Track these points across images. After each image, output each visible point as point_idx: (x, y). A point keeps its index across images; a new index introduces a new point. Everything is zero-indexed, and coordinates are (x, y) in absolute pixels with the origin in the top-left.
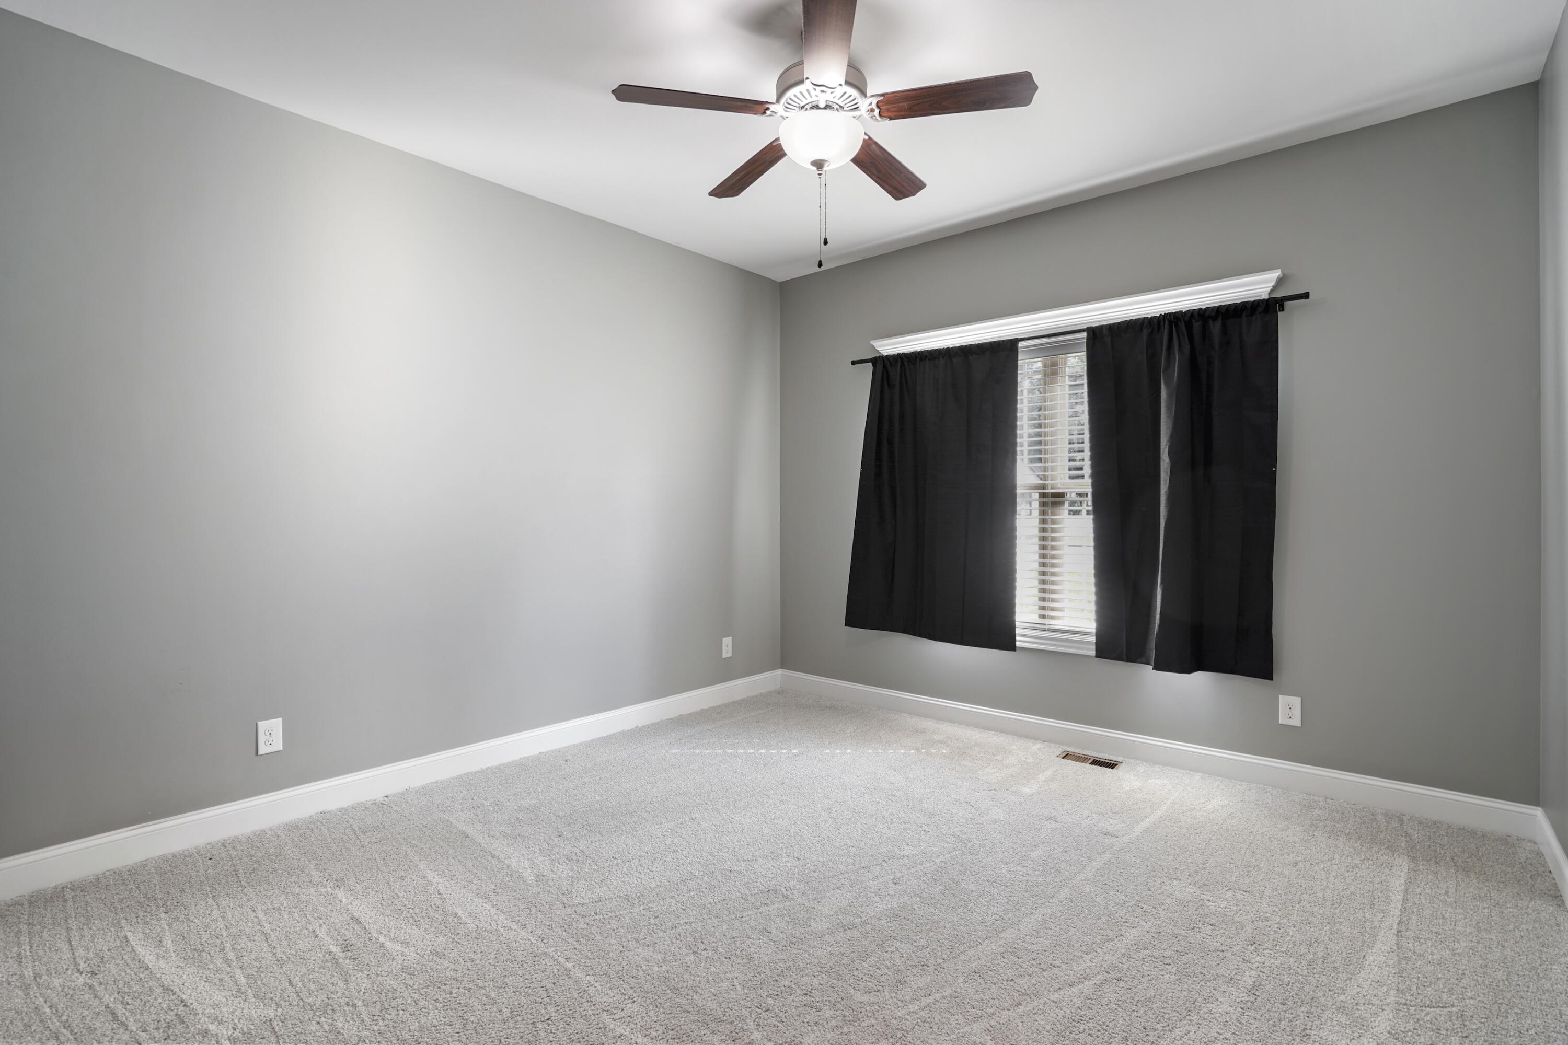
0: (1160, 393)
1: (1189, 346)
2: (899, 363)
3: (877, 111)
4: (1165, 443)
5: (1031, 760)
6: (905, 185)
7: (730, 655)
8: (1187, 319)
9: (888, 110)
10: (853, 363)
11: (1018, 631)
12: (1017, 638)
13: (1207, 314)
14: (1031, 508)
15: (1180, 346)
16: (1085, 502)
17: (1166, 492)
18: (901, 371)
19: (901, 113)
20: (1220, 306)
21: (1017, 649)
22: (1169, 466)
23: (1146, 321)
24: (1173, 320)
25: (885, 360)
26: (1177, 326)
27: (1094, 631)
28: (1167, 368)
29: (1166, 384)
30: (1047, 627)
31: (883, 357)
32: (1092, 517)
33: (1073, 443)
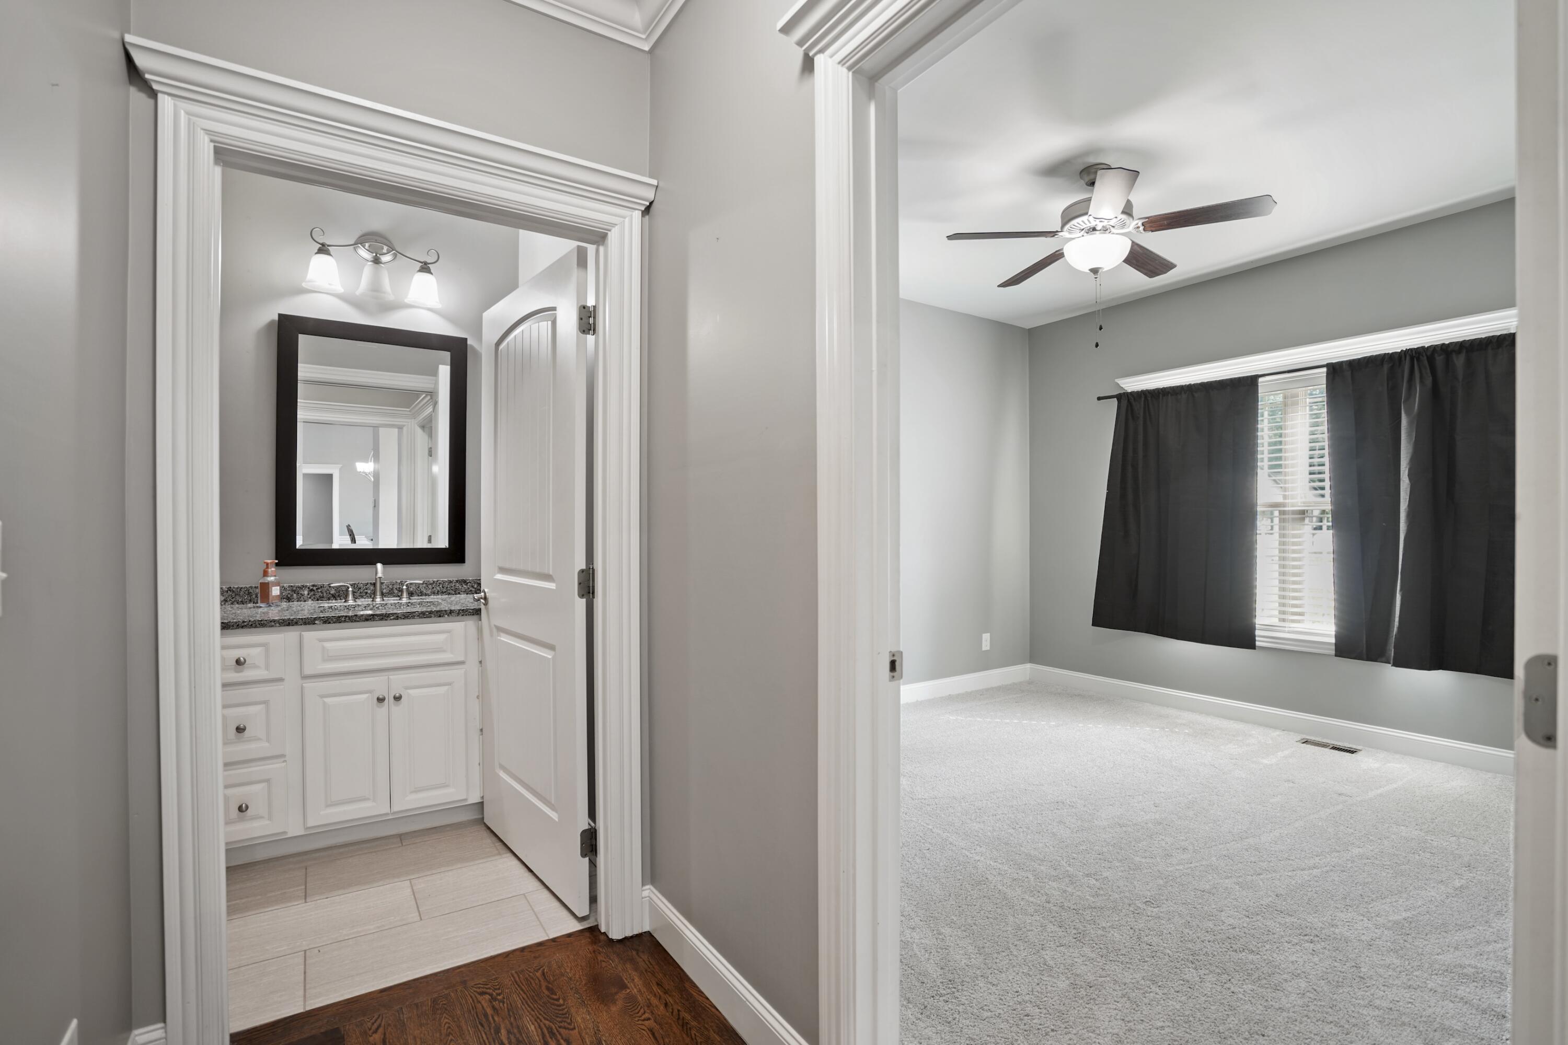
0: (1400, 421)
1: (1431, 378)
2: (1143, 399)
3: (1142, 228)
4: (1405, 466)
5: (1270, 742)
6: (1158, 267)
7: (988, 648)
8: (1429, 354)
9: (1151, 227)
10: (1099, 399)
11: (1257, 633)
12: (1257, 638)
13: (1449, 349)
14: (1272, 524)
15: (1421, 377)
16: (1326, 518)
17: (1405, 509)
18: (1145, 405)
19: (1161, 228)
20: (1465, 340)
21: (1256, 648)
22: (1409, 486)
23: (1387, 357)
24: (1414, 355)
25: (1129, 396)
26: (1418, 359)
27: (1334, 633)
28: (1408, 398)
29: (1407, 414)
30: (1287, 629)
31: (1127, 393)
32: (1331, 532)
33: (1314, 466)
